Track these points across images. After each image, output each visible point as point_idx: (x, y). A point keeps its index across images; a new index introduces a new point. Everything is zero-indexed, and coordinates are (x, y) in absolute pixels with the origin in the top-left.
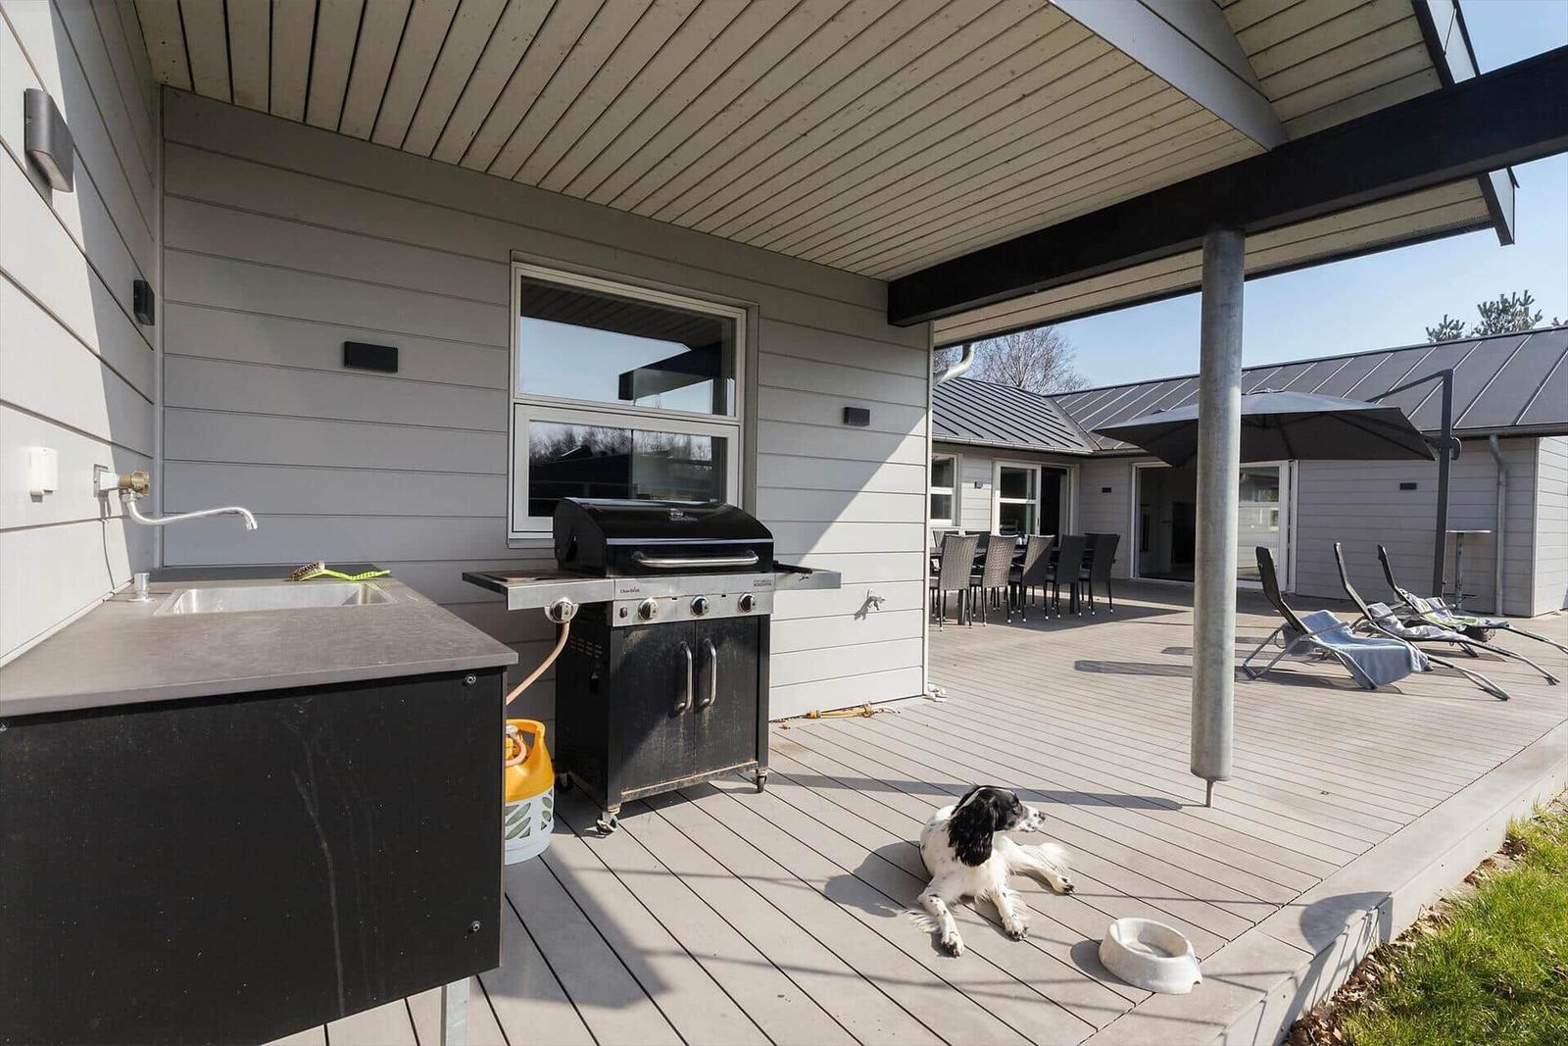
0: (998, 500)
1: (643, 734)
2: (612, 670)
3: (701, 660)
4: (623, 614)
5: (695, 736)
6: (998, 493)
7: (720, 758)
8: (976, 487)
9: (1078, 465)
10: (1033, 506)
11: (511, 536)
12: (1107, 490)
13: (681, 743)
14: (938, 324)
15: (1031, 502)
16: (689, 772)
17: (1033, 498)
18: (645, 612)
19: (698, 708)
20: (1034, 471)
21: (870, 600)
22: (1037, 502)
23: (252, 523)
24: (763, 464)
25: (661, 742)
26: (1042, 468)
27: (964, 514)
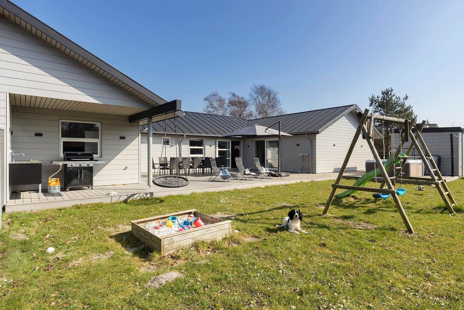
0: (218, 149)
1: (73, 180)
2: (67, 171)
3: (81, 172)
4: (69, 165)
5: (80, 181)
6: (217, 148)
7: (85, 184)
8: (210, 146)
9: (243, 140)
10: (229, 151)
11: (60, 157)
12: (249, 146)
13: (78, 182)
14: (140, 122)
15: (229, 150)
16: (80, 185)
17: (229, 149)
18: (72, 165)
19: (81, 177)
20: (229, 142)
21: (126, 167)
22: (230, 150)
23: (24, 155)
24: (103, 146)
25: (75, 181)
26: (231, 141)
27: (206, 153)
